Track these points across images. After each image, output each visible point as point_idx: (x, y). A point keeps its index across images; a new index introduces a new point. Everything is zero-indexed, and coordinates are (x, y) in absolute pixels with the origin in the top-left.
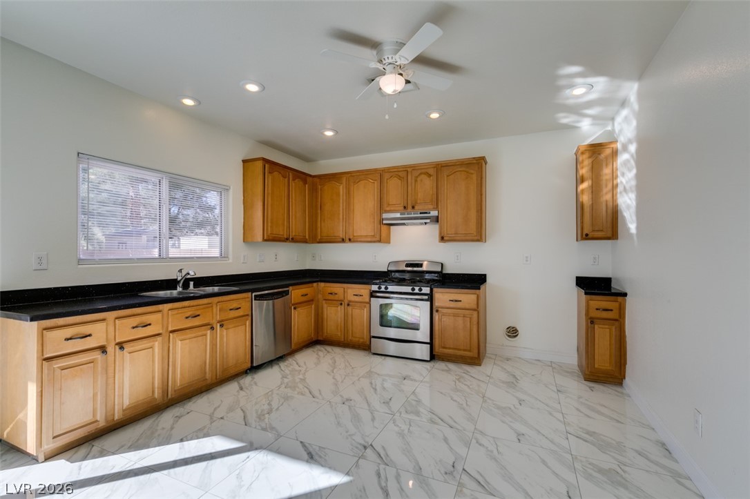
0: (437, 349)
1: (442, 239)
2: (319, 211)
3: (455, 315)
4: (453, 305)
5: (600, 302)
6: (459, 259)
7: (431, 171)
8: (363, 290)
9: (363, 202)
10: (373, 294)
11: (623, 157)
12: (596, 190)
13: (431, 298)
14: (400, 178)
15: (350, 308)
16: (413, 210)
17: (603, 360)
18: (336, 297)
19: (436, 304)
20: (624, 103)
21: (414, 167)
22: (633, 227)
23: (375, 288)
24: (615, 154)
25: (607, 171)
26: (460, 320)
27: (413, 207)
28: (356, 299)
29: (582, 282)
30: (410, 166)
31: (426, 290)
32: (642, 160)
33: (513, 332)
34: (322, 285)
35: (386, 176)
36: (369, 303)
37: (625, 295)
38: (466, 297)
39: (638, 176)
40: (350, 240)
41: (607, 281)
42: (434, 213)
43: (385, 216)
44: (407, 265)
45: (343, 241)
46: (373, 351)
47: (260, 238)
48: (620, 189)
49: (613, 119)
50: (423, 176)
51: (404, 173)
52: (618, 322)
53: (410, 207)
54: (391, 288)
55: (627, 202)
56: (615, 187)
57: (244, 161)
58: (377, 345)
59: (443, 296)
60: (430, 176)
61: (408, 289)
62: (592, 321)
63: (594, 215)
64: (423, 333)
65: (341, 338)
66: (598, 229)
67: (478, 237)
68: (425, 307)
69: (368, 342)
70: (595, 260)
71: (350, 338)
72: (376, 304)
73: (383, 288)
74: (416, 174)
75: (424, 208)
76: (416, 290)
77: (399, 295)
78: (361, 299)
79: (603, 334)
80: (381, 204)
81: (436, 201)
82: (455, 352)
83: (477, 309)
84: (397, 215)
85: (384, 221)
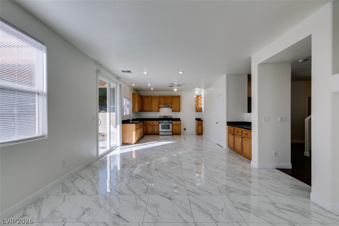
0: (173, 133)
1: (173, 111)
2: (143, 104)
3: (177, 126)
4: (176, 124)
5: (200, 122)
6: (175, 115)
7: (170, 97)
8: (157, 122)
9: (155, 103)
10: (160, 123)
12: (198, 104)
13: (172, 123)
15: (154, 126)
16: (166, 105)
17: (200, 131)
18: (150, 124)
19: (173, 124)
20: (202, 91)
21: (167, 96)
22: (204, 110)
23: (160, 121)
24: (201, 98)
25: (199, 101)
26: (177, 127)
28: (155, 124)
29: (196, 119)
31: (171, 121)
32: (204, 100)
33: (185, 129)
34: (147, 121)
35: (160, 97)
36: (159, 125)
37: (203, 121)
38: (178, 122)
40: (152, 111)
41: (200, 119)
42: (171, 106)
43: (160, 106)
44: (164, 117)
45: (150, 111)
46: (160, 134)
47: (137, 111)
48: (202, 104)
49: (201, 92)
51: (164, 97)
52: (202, 125)
54: (164, 121)
55: (203, 106)
56: (201, 103)
57: (133, 94)
58: (160, 133)
59: (174, 122)
61: (167, 121)
62: (198, 125)
63: (198, 108)
64: (170, 130)
65: (152, 133)
66: (199, 110)
67: (179, 111)
68: (171, 125)
69: (158, 133)
70: (198, 115)
71: (154, 133)
72: (160, 125)
73: (162, 121)
74: (167, 97)
75: (169, 105)
76: (169, 121)
77: (165, 123)
78: (157, 124)
79: (200, 127)
80: (159, 104)
81: (171, 104)
82: (176, 133)
83: (180, 124)
84: (163, 106)
85: (160, 107)
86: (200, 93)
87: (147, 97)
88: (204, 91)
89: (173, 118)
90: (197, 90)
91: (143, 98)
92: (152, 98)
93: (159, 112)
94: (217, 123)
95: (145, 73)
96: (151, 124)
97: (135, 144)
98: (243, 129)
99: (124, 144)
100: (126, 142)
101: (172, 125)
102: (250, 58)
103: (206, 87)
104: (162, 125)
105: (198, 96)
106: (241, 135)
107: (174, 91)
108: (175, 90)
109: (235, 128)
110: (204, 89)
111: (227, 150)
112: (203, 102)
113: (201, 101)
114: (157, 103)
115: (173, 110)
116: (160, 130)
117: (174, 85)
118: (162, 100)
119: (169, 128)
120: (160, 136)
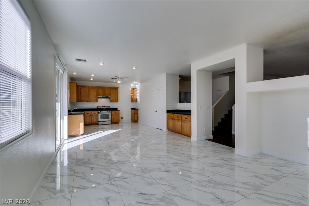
0: (112, 122)
2: (80, 94)
4: (115, 113)
5: (136, 111)
6: (113, 105)
8: (96, 112)
9: (93, 94)
10: (98, 113)
11: (137, 91)
12: (134, 95)
13: (111, 112)
14: (102, 89)
15: (92, 116)
17: (136, 119)
20: (138, 84)
21: (105, 87)
22: (139, 101)
23: (99, 111)
24: (136, 90)
25: (135, 93)
26: (116, 116)
27: (105, 95)
28: (94, 114)
29: (132, 109)
30: (104, 87)
31: (110, 111)
32: (140, 93)
33: (122, 118)
35: (99, 88)
36: (98, 115)
37: (138, 110)
38: (117, 112)
39: (140, 95)
40: (89, 102)
41: (135, 108)
42: (109, 97)
43: (98, 96)
44: (102, 107)
45: (87, 102)
46: (99, 124)
47: (76, 101)
48: (137, 96)
50: (107, 89)
52: (137, 113)
53: (104, 95)
54: (103, 111)
55: (138, 98)
57: (70, 83)
59: (113, 112)
60: (108, 89)
61: (107, 111)
62: (135, 114)
63: (134, 99)
64: (110, 119)
65: (90, 123)
66: (134, 100)
67: (117, 102)
68: (110, 114)
69: (97, 123)
70: (134, 105)
71: (93, 123)
72: (100, 115)
73: (101, 111)
74: (106, 89)
75: (107, 95)
76: (108, 111)
77: (105, 113)
78: (95, 114)
79: (136, 115)
80: (98, 94)
81: (110, 94)
82: (115, 122)
83: (119, 114)
84: (101, 96)
85: (98, 98)
86: (135, 86)
87: (84, 87)
88: (140, 84)
89: (111, 108)
90: (132, 84)
91: (80, 87)
92: (89, 88)
93: (97, 102)
94: (156, 111)
95: (101, 64)
96: (90, 114)
97: (82, 135)
98: (182, 115)
99: (70, 136)
100: (72, 134)
101: (112, 115)
102: (190, 65)
103: (142, 81)
104: (101, 115)
105: (133, 89)
106: (181, 119)
107: (117, 83)
108: (119, 82)
109: (175, 114)
110: (140, 83)
111: (167, 132)
112: (138, 94)
113: (136, 93)
114: (95, 94)
115: (111, 101)
116: (100, 120)
117: (118, 77)
118: (100, 91)
119: (108, 117)
120: (99, 126)
